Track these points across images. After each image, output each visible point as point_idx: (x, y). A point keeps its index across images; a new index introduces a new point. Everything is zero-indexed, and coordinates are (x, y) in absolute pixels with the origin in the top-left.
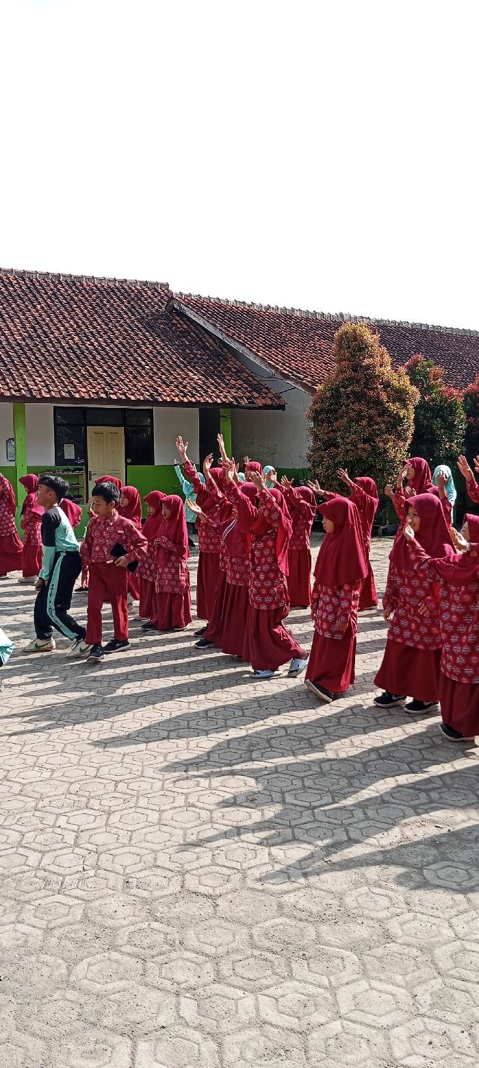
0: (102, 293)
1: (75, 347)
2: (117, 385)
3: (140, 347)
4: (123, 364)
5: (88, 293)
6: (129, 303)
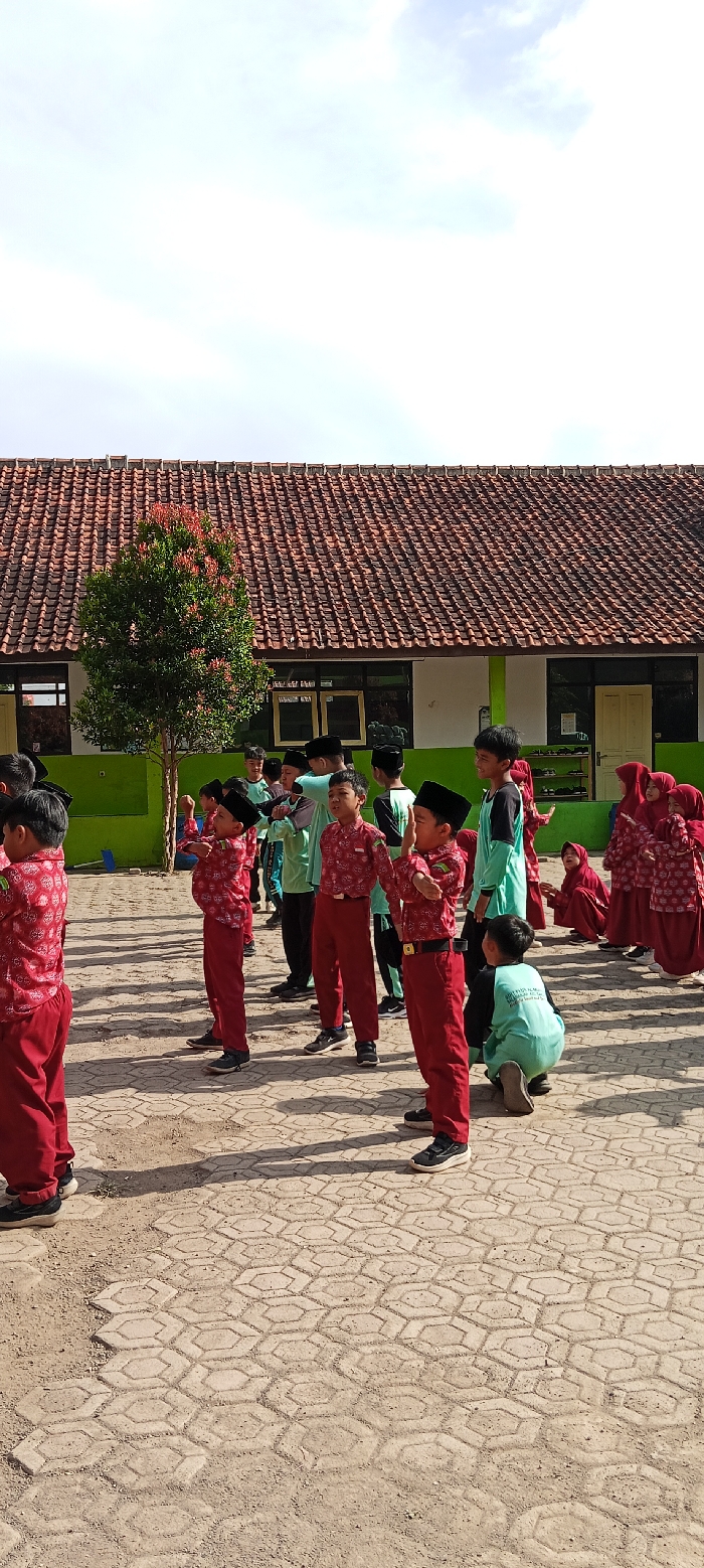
0: (623, 489)
1: (581, 570)
2: (642, 623)
3: (678, 565)
4: (652, 591)
5: (602, 490)
6: (664, 499)
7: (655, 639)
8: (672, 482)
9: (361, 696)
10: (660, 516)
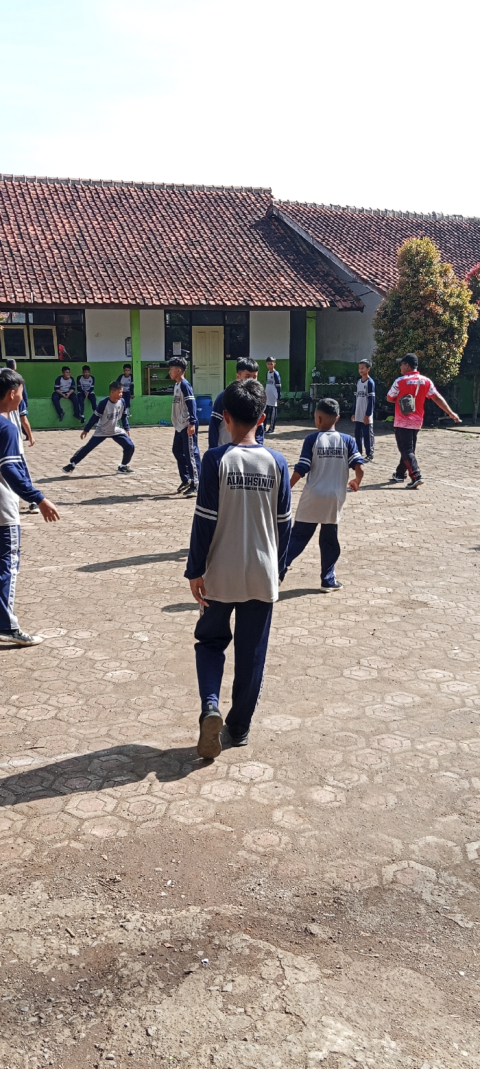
0: (210, 201)
1: (183, 256)
3: (239, 254)
4: (224, 271)
5: (198, 201)
6: (234, 209)
7: (223, 302)
8: (238, 198)
9: (54, 328)
10: (231, 221)
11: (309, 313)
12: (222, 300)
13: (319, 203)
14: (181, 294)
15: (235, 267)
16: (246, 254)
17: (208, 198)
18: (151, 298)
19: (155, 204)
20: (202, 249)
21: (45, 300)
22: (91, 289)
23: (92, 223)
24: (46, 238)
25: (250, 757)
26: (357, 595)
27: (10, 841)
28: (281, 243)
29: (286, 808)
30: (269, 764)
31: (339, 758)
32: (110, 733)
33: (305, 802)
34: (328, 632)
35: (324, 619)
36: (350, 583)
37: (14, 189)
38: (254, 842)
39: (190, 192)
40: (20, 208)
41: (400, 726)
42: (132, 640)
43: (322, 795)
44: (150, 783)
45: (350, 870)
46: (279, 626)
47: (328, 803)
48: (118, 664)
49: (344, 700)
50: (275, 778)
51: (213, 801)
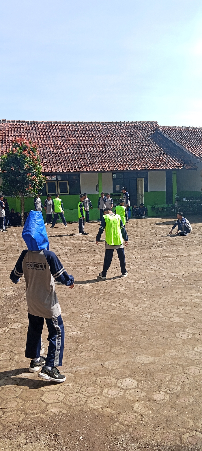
1: (120, 150)
2: (133, 164)
3: (144, 149)
4: (137, 156)
5: (126, 128)
7: (136, 169)
8: (143, 126)
9: (68, 182)
10: (140, 136)
11: (174, 172)
12: (136, 168)
13: (177, 126)
14: (119, 166)
15: (142, 154)
16: (146, 149)
17: (130, 127)
18: (106, 168)
19: (109, 130)
20: (128, 147)
21: (63, 170)
22: (82, 165)
23: (83, 139)
24: (65, 146)
25: (127, 376)
26: (187, 297)
27: (15, 413)
28: (161, 143)
29: (141, 402)
30: (136, 380)
31: (169, 378)
32: (67, 362)
33: (150, 399)
34: (171, 315)
35: (171, 309)
36: (184, 291)
37: (52, 127)
38: (124, 419)
39: (123, 125)
40: (55, 134)
41: (200, 362)
42: (83, 317)
43: (159, 396)
44: (80, 387)
45: (167, 435)
46: (149, 311)
47: (161, 400)
48: (76, 329)
49: (175, 348)
50: (138, 387)
51: (108, 397)
